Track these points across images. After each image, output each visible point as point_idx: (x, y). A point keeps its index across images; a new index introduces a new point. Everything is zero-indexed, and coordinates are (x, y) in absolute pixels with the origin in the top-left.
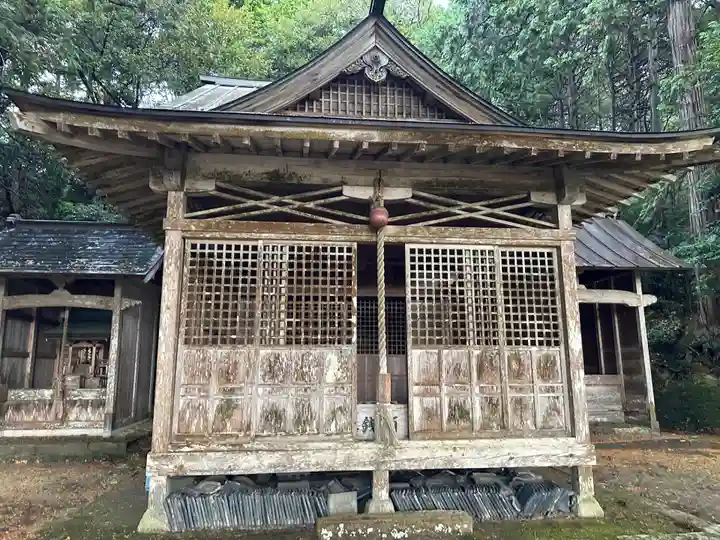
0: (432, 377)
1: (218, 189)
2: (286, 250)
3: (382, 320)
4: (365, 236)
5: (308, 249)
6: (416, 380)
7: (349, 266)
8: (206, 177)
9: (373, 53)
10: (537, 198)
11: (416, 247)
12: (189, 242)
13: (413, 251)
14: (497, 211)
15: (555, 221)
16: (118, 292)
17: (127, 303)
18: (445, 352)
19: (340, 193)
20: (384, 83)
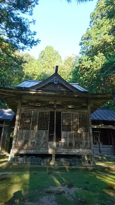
0: (66, 137)
1: (27, 102)
2: (39, 112)
3: (55, 125)
4: (52, 110)
5: (41, 112)
6: (63, 137)
7: (48, 116)
8: (25, 100)
9: (56, 79)
10: (84, 105)
11: (63, 112)
12: (21, 111)
13: (63, 113)
14: (77, 107)
15: (87, 109)
16: (4, 123)
17: (6, 125)
18: (68, 132)
19: (49, 103)
20: (57, 84)
